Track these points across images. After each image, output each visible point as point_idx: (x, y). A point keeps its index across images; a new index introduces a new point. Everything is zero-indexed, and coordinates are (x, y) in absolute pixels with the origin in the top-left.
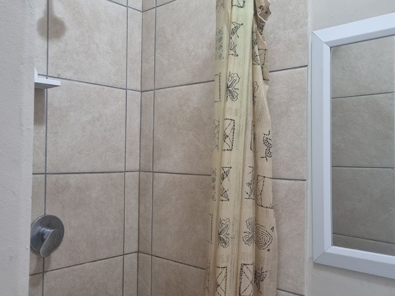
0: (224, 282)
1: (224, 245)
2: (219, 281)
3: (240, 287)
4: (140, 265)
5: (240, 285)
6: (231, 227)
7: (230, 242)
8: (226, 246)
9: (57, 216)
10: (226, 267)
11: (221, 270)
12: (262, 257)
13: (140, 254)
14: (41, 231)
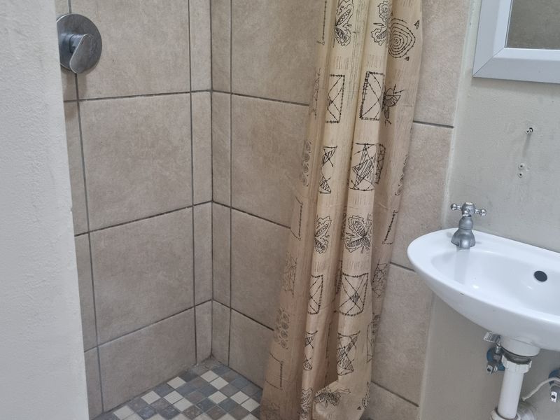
0: (339, 97)
1: (342, 41)
2: (333, 95)
3: (362, 107)
4: (214, 108)
5: (363, 103)
6: (355, 14)
7: (352, 39)
8: (346, 44)
9: (89, 18)
10: (344, 76)
11: (336, 79)
12: (396, 70)
13: (214, 93)
14: (68, 39)
